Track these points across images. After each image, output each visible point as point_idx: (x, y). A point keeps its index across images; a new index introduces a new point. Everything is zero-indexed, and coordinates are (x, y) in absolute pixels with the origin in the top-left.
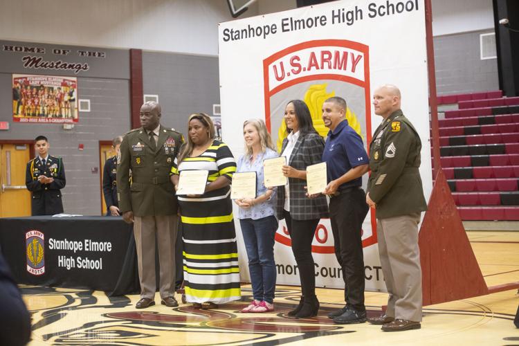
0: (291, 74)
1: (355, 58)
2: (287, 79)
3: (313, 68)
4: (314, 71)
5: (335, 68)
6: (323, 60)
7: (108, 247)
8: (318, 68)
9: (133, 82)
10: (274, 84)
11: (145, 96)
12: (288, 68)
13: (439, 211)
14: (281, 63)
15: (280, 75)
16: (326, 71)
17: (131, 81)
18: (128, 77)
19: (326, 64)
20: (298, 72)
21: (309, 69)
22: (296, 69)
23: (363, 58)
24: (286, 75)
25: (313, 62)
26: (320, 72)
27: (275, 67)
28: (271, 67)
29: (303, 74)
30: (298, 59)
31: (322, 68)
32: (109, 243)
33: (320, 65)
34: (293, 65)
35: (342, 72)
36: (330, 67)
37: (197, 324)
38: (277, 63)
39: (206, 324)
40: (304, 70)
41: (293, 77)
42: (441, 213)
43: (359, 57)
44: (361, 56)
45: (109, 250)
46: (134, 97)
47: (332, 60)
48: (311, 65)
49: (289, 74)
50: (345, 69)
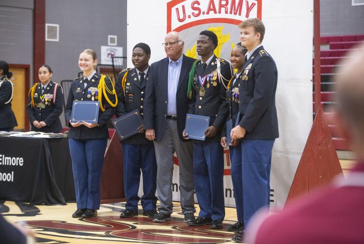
0: (192, 16)
1: (250, 5)
2: (187, 21)
3: (212, 12)
4: (212, 15)
5: (231, 13)
6: (221, 6)
7: (20, 162)
8: (215, 12)
9: (37, 12)
10: (176, 24)
11: (47, 25)
12: (189, 11)
13: (318, 143)
14: (183, 7)
15: (181, 17)
16: (223, 15)
17: (34, 11)
18: (32, 7)
19: (223, 9)
20: (198, 15)
21: (208, 13)
22: (196, 12)
23: (256, 6)
24: (187, 17)
25: (212, 7)
26: (218, 16)
27: (177, 9)
28: (174, 9)
29: (202, 17)
30: (199, 4)
31: (220, 12)
32: (21, 158)
33: (217, 10)
34: (194, 8)
35: (237, 17)
36: (226, 12)
37: (103, 233)
38: (179, 6)
39: (110, 233)
40: (204, 13)
41: (193, 19)
42: (319, 144)
43: (253, 4)
44: (255, 4)
45: (21, 165)
46: (37, 25)
47: (229, 6)
48: (209, 10)
49: (189, 17)
50: (240, 14)
